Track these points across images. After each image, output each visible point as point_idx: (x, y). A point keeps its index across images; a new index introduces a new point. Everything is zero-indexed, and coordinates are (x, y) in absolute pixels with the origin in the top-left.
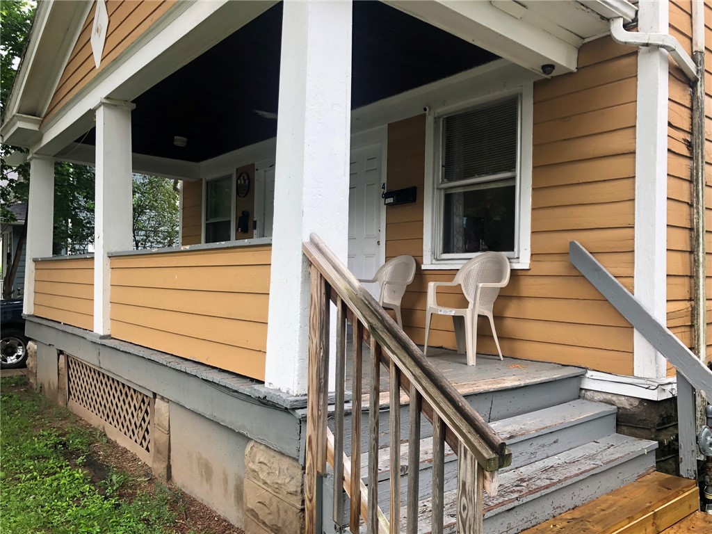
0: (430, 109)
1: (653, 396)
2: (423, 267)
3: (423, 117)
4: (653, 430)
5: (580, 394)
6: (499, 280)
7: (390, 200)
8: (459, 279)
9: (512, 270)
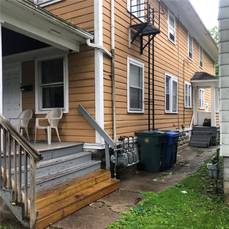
0: (36, 58)
1: (100, 148)
2: (36, 113)
3: (34, 61)
4: (100, 158)
5: (83, 150)
6: (59, 117)
7: (23, 89)
8: (47, 117)
9: (63, 114)
